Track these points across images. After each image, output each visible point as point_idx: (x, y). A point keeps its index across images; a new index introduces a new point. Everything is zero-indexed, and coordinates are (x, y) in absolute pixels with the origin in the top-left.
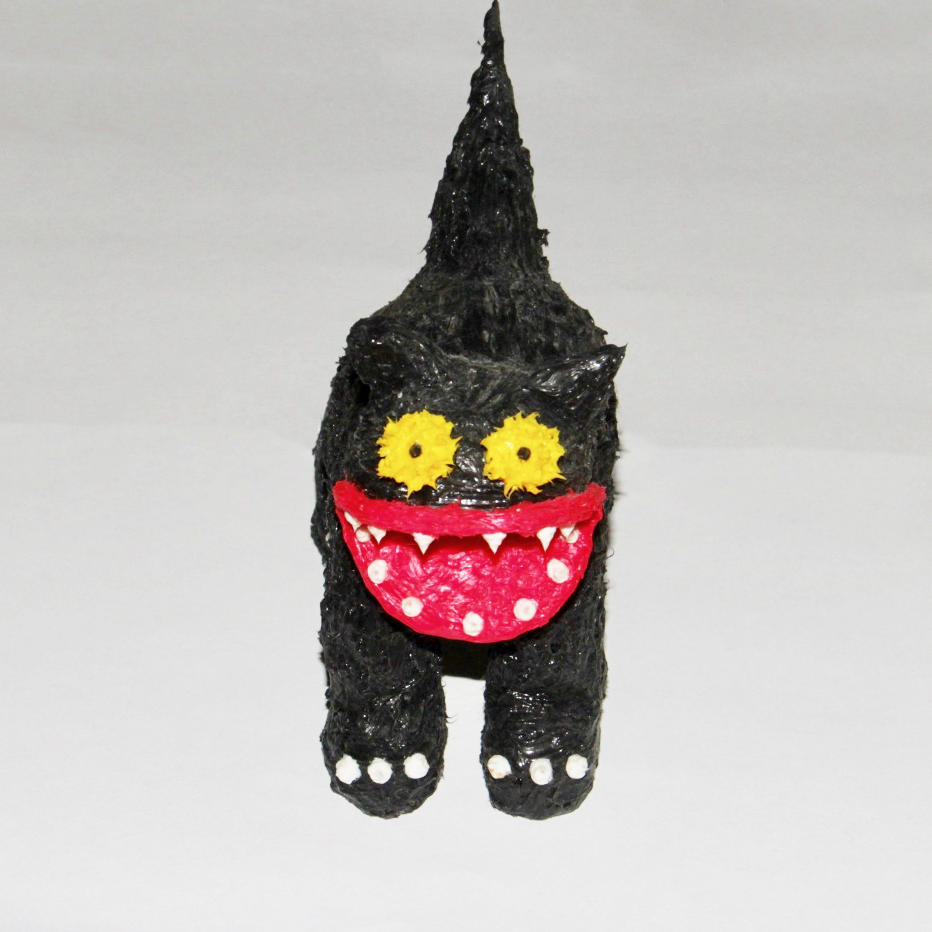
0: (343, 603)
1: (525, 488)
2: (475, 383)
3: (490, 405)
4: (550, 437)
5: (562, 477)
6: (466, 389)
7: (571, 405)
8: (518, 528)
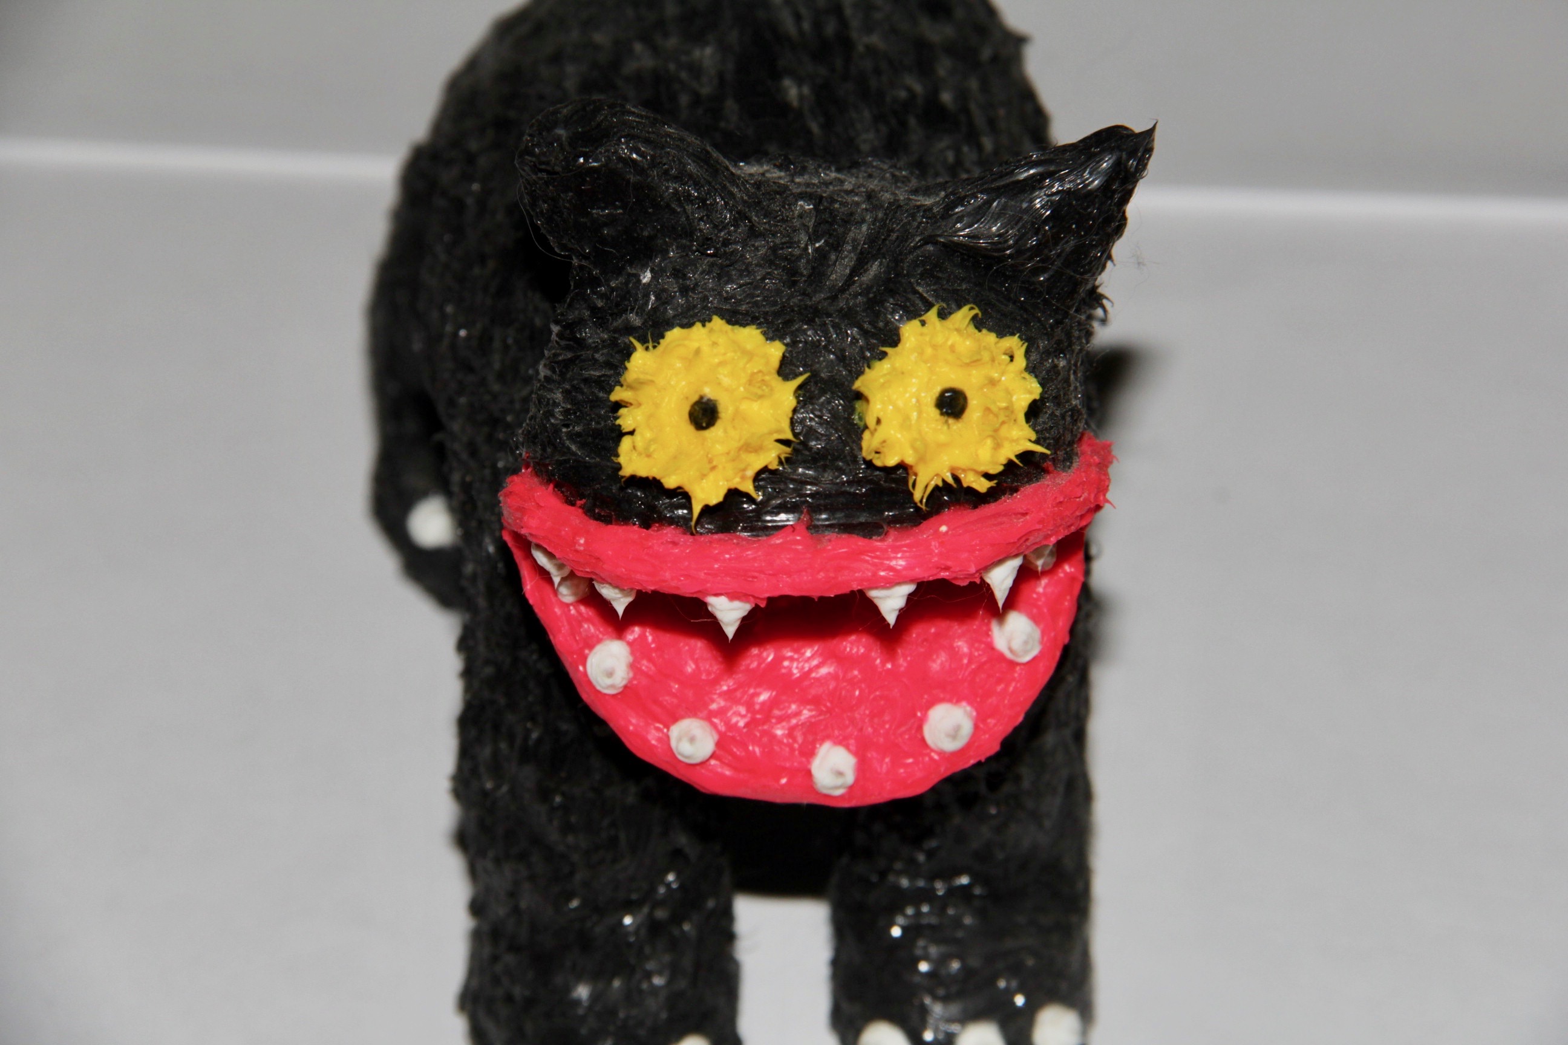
0: (510, 718)
1: (956, 478)
2: (813, 238)
3: (855, 288)
4: (1007, 358)
5: (1039, 449)
6: (797, 252)
7: (1037, 271)
8: (947, 569)
